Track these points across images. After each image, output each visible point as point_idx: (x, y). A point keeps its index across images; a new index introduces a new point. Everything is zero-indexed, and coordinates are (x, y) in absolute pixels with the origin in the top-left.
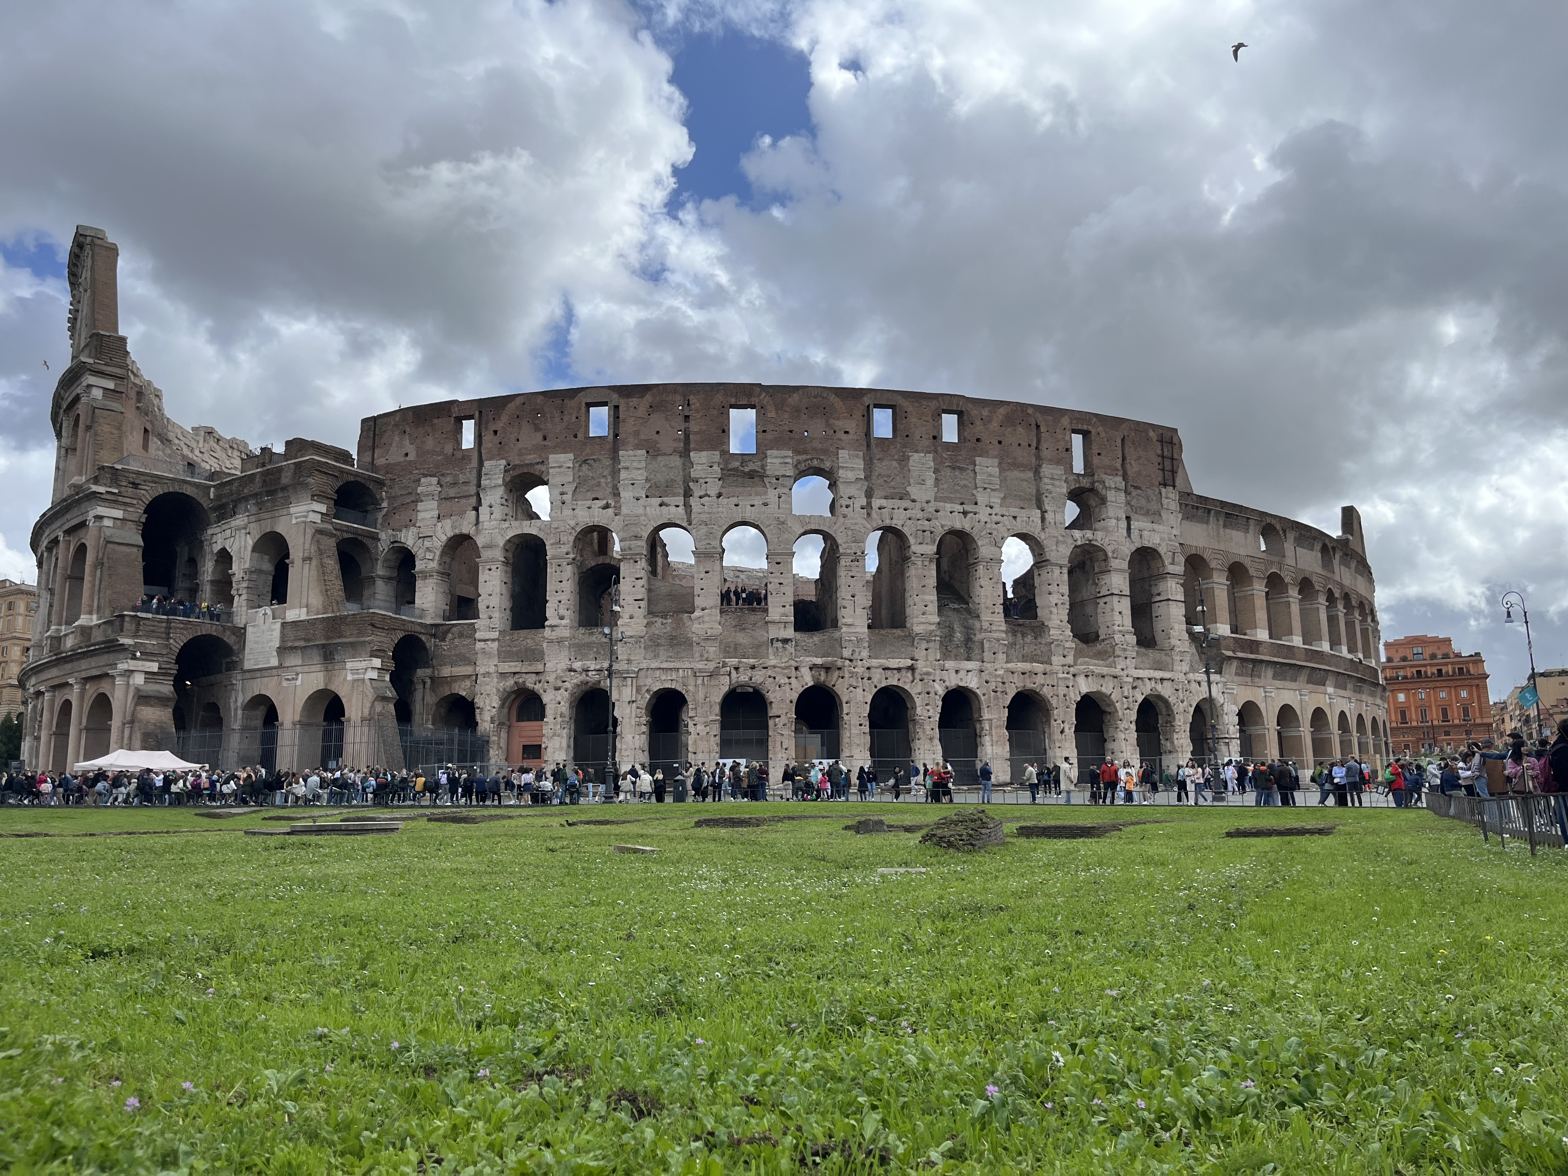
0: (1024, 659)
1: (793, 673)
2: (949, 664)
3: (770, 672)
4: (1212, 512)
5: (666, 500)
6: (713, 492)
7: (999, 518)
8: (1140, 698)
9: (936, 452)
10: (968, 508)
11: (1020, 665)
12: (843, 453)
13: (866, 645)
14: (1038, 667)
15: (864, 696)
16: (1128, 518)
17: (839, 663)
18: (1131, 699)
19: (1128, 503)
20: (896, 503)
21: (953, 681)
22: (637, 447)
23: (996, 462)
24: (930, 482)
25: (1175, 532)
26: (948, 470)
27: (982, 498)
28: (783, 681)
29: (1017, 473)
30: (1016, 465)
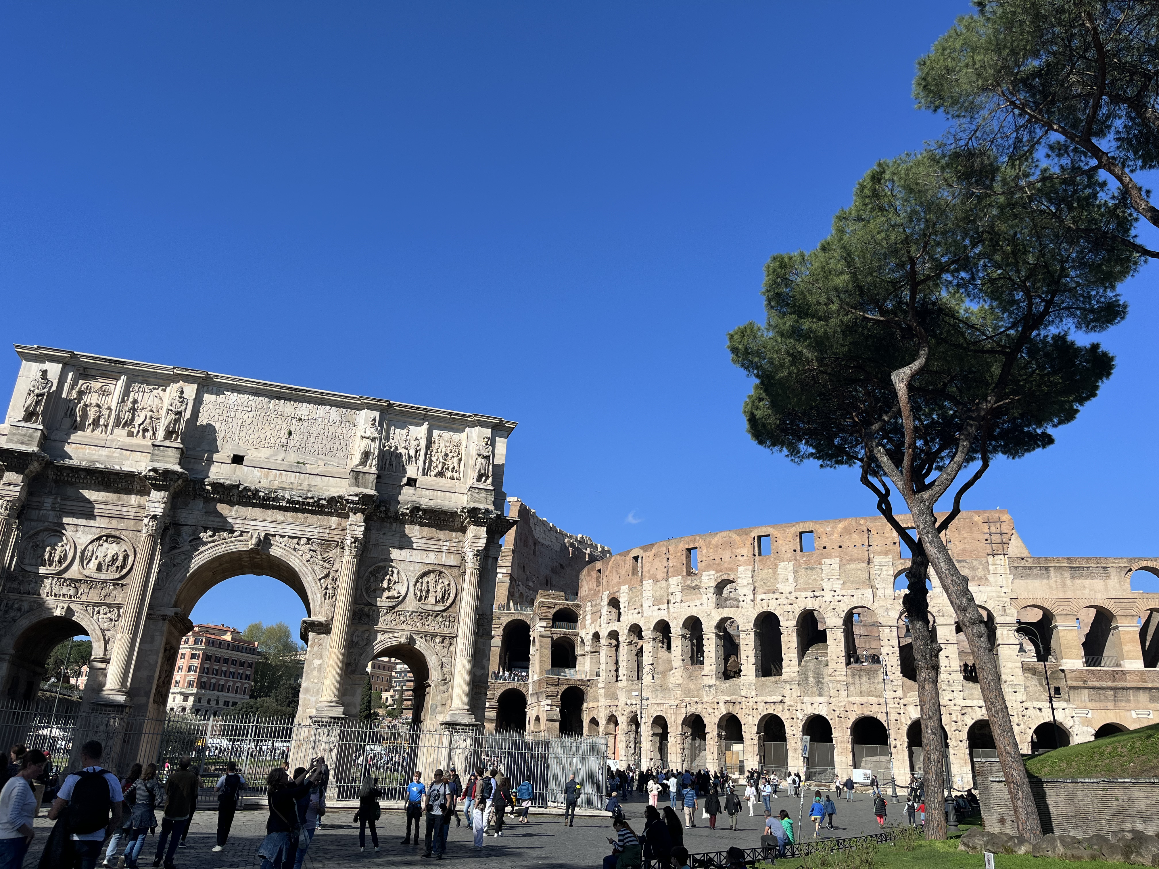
0: (861, 694)
1: (715, 706)
2: (806, 699)
3: (704, 706)
4: (1052, 569)
5: (660, 607)
6: (678, 600)
7: (840, 598)
8: (970, 723)
9: (796, 560)
10: (816, 594)
11: (858, 698)
12: (741, 569)
13: (754, 687)
14: (873, 700)
15: (753, 721)
17: (739, 700)
20: (771, 595)
21: (810, 711)
22: (649, 579)
23: (837, 560)
24: (791, 580)
25: (1004, 590)
26: (803, 570)
27: (826, 586)
28: (710, 711)
29: (853, 566)
30: (852, 560)
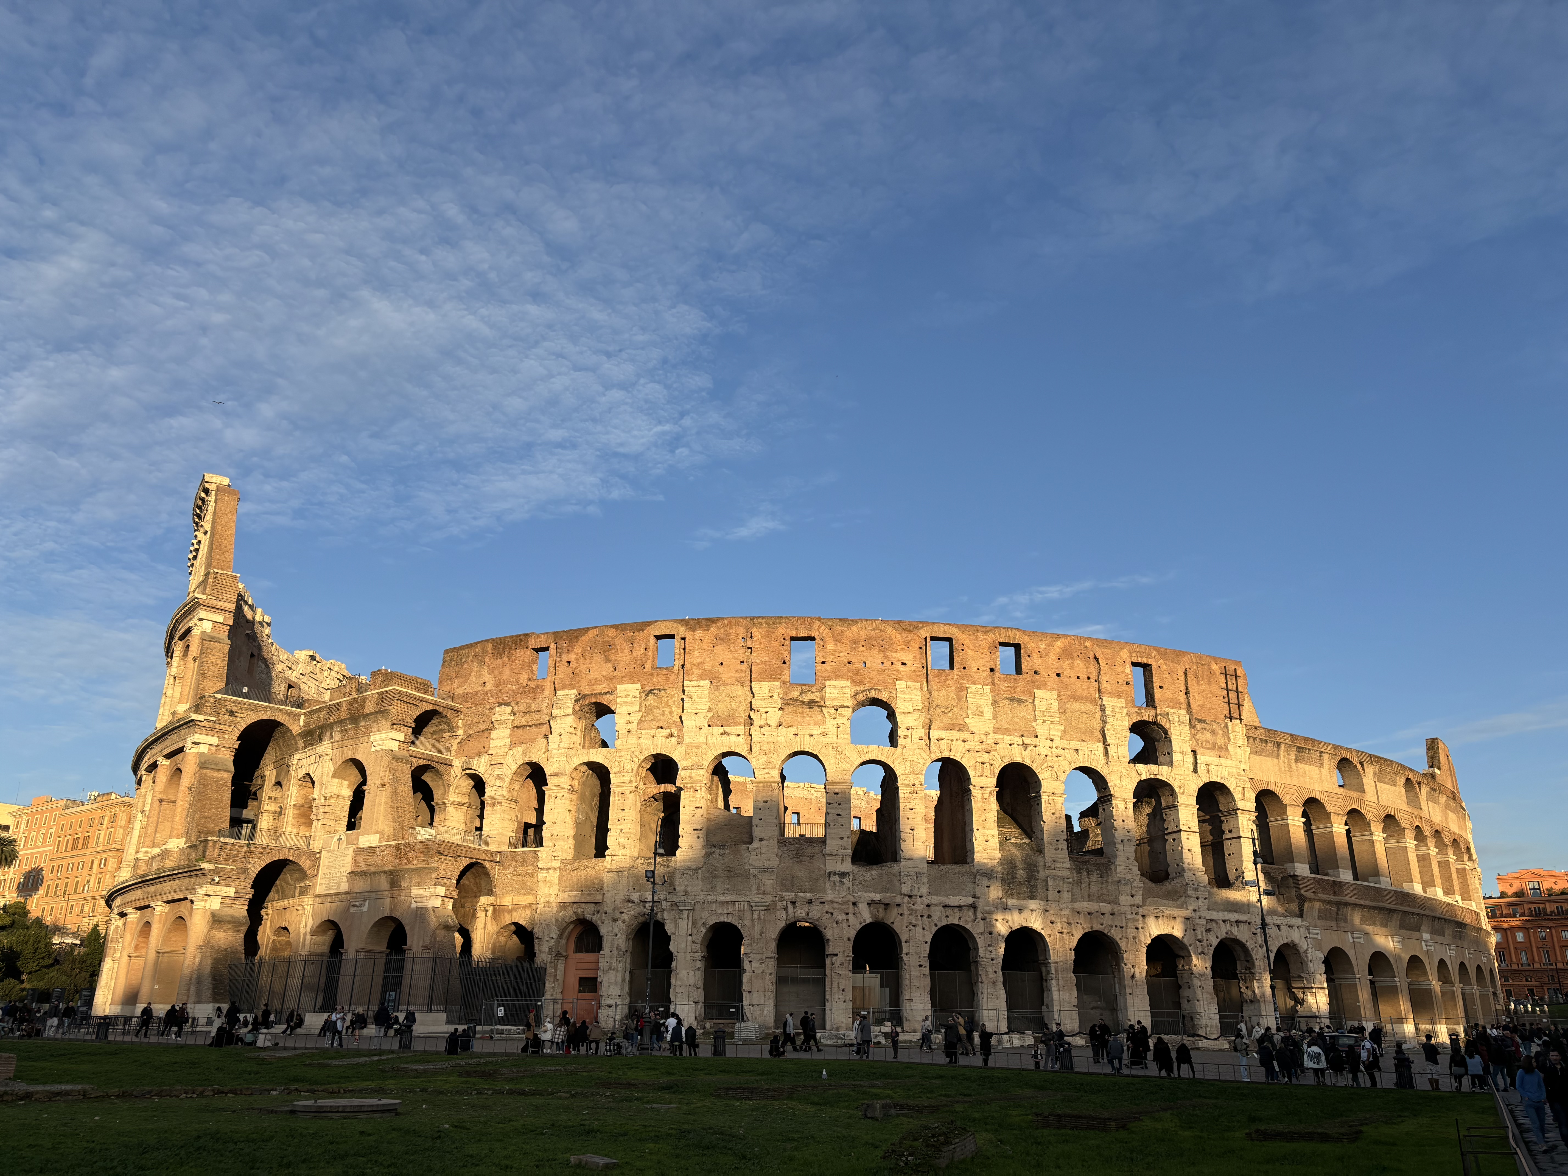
0: (1090, 898)
1: (851, 909)
2: (1012, 903)
3: (827, 908)
4: (1282, 746)
5: (727, 729)
6: (773, 722)
7: (1060, 751)
8: (1215, 942)
9: (993, 683)
10: (1027, 740)
11: (1086, 904)
12: (900, 684)
13: (925, 880)
14: (1106, 907)
15: (924, 936)
16: (1194, 752)
17: (898, 900)
18: (1205, 943)
19: (1193, 736)
20: (955, 734)
21: (1017, 921)
22: (701, 677)
23: (1055, 694)
24: (988, 714)
25: (1243, 766)
26: (1006, 702)
27: (1040, 730)
28: (841, 917)
29: (1076, 706)
30: (1075, 698)
